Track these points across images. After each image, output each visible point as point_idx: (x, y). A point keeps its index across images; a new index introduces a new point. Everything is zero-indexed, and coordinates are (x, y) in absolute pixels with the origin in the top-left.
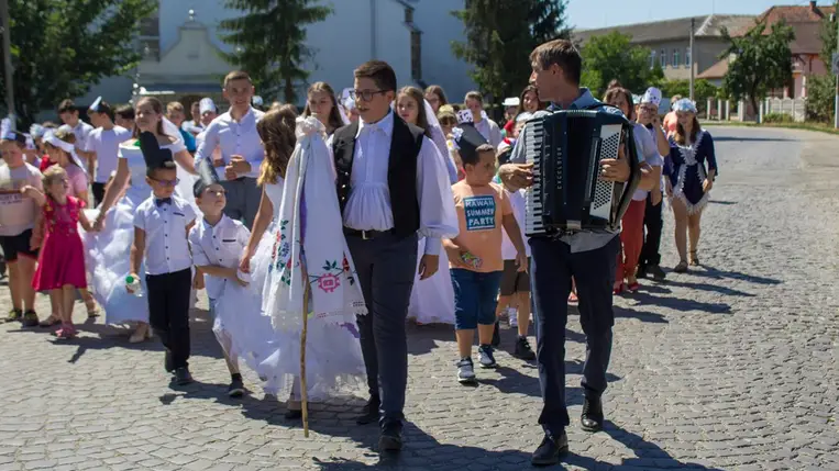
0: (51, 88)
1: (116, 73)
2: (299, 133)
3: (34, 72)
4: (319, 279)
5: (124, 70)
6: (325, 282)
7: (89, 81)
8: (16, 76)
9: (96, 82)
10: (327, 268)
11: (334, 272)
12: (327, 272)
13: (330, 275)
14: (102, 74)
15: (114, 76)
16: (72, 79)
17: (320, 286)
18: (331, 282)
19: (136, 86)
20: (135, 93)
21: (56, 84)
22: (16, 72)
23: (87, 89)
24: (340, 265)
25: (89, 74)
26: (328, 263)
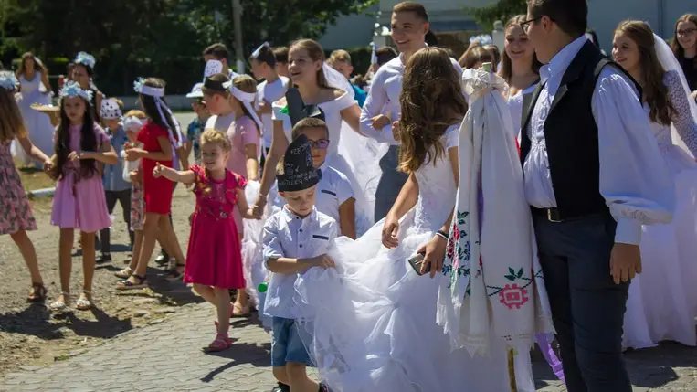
0: (283, 30)
1: (355, 11)
2: (469, 89)
3: (264, 13)
4: (500, 291)
5: (364, 8)
6: (509, 296)
7: (325, 21)
8: (243, 18)
9: (333, 22)
10: (511, 278)
11: (520, 282)
12: (511, 283)
13: (515, 287)
14: (340, 13)
15: (353, 16)
16: (305, 20)
17: (502, 301)
18: (517, 296)
19: (377, 25)
20: (376, 34)
21: (288, 26)
22: (244, 12)
23: (323, 30)
24: (527, 274)
25: (324, 13)
26: (512, 271)
